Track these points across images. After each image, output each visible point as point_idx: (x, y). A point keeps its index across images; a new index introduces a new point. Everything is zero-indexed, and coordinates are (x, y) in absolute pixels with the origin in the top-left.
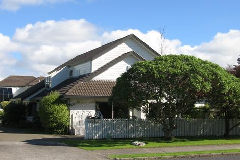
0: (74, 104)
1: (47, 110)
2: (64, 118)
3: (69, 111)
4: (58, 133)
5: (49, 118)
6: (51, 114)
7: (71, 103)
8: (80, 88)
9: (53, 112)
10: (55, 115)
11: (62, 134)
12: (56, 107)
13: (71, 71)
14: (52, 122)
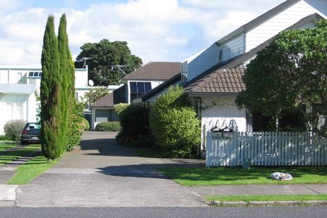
0: (207, 107)
1: (161, 118)
2: (190, 131)
3: (200, 119)
4: (180, 156)
5: (165, 130)
6: (167, 123)
7: (203, 105)
8: (219, 80)
9: (171, 120)
10: (174, 126)
11: (187, 157)
12: (176, 111)
13: (221, 52)
14: (169, 136)
